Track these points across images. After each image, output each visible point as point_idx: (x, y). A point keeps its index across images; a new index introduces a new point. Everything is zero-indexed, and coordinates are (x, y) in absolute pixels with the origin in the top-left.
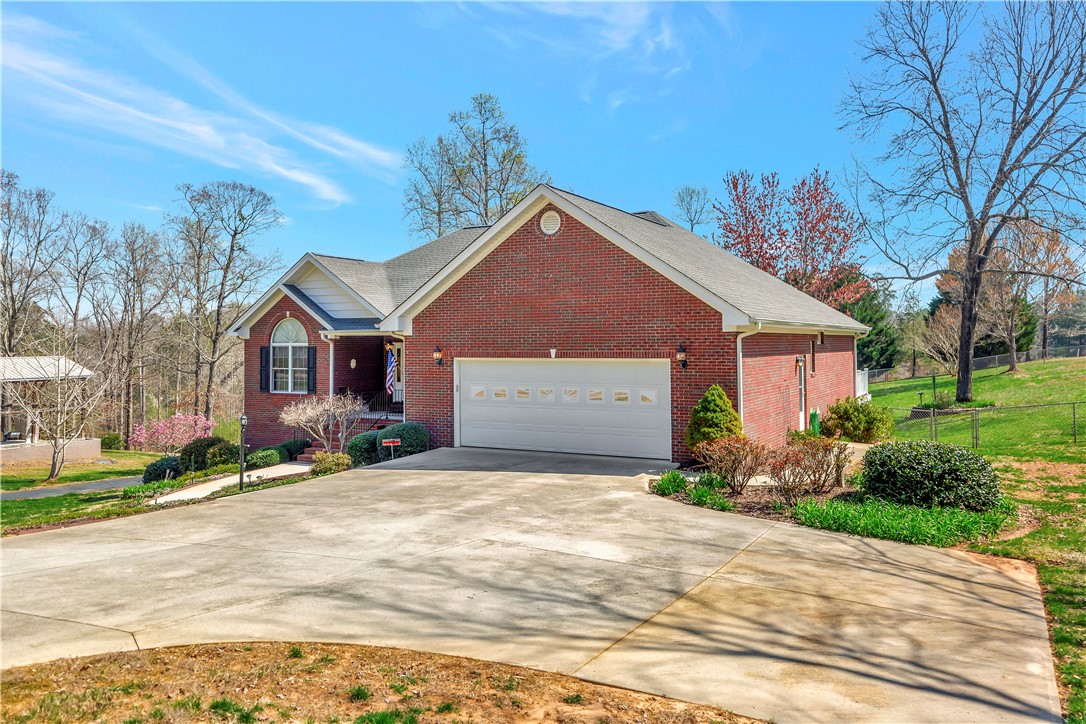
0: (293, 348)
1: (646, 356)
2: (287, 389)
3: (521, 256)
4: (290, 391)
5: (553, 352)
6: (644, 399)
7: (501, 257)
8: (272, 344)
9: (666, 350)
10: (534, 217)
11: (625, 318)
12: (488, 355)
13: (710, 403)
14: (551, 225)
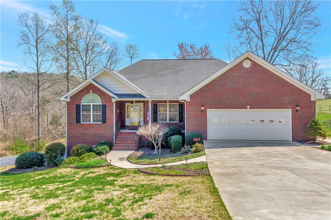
0: (93, 105)
1: (283, 108)
2: (90, 121)
3: (236, 74)
4: (92, 122)
5: (248, 107)
6: (280, 122)
7: (227, 74)
8: (82, 104)
9: (291, 106)
10: (241, 62)
11: (276, 96)
12: (222, 108)
13: (317, 123)
14: (247, 65)
